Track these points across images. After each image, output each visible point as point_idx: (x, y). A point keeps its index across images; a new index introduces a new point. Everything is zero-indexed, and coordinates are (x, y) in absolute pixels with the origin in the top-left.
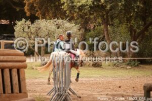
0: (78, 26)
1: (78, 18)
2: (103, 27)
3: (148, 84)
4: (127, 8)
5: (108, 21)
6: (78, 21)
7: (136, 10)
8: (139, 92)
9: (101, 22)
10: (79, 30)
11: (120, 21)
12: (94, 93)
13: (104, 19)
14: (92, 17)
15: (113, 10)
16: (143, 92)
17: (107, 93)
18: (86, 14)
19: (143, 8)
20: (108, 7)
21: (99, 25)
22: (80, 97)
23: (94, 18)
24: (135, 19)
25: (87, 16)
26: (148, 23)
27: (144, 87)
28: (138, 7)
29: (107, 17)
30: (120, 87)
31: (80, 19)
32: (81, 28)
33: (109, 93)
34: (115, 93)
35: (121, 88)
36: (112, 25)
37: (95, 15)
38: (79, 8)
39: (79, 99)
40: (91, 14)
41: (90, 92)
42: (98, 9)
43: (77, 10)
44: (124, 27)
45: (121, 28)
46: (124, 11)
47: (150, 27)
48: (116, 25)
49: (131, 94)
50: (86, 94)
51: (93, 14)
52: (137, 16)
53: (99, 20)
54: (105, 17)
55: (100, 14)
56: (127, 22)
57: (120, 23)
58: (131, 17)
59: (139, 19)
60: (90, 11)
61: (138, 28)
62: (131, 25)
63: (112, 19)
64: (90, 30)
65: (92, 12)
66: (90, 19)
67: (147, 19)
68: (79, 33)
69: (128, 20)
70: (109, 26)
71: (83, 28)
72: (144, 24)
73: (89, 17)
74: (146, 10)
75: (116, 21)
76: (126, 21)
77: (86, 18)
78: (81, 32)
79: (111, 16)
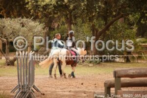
0: (42, 25)
1: (42, 18)
2: (66, 26)
3: (108, 81)
4: (90, 7)
5: (71, 20)
6: (43, 20)
7: (98, 10)
8: (100, 89)
9: (64, 21)
10: (44, 29)
11: (83, 21)
12: (57, 90)
13: (68, 18)
14: (56, 16)
15: (76, 10)
16: (104, 88)
17: (69, 90)
18: (50, 14)
19: (104, 8)
20: (72, 7)
21: (63, 24)
22: (44, 94)
23: (58, 17)
24: (97, 19)
25: (51, 16)
26: (109, 22)
27: (105, 84)
28: (99, 7)
29: (71, 16)
30: (82, 84)
31: (44, 18)
32: (45, 27)
33: (72, 90)
34: (77, 90)
35: (84, 85)
36: (76, 24)
37: (59, 14)
38: (43, 7)
39: (43, 96)
40: (55, 13)
41: (54, 90)
42: (61, 8)
43: (42, 10)
44: (86, 26)
45: (84, 27)
46: (86, 11)
47: (111, 26)
48: (79, 24)
49: (92, 91)
50: (49, 91)
51: (57, 13)
52: (99, 16)
53: (63, 19)
54: (68, 16)
55: (64, 13)
56: (90, 22)
57: (82, 23)
58: (93, 16)
59: (100, 19)
60: (54, 10)
61: (100, 27)
62: (93, 25)
63: (75, 18)
64: (54, 29)
65: (56, 12)
66: (54, 18)
67: (108, 19)
68: (43, 31)
69: (91, 20)
70: (72, 25)
71: (47, 26)
72: (106, 24)
73: (53, 16)
74: (107, 10)
75: (79, 20)
76: (88, 21)
77: (51, 17)
78: (45, 31)
79: (74, 16)
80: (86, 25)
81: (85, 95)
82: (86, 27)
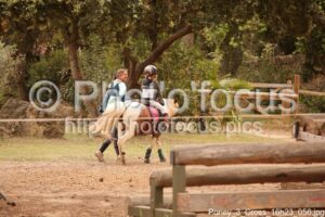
0: (12, 49)
1: (11, 32)
2: (66, 50)
3: (159, 173)
4: (118, 9)
5: (77, 38)
6: (12, 37)
7: (135, 16)
8: (141, 191)
9: (62, 40)
10: (14, 56)
11: (104, 39)
12: (45, 195)
13: (69, 34)
14: (42, 28)
15: (87, 16)
16: (148, 189)
17: (72, 193)
18: (29, 23)
19: (149, 12)
20: (77, 8)
21: (59, 46)
22: (14, 204)
23: (48, 30)
24: (135, 36)
25: (32, 27)
26: (161, 43)
27: (151, 179)
28: (140, 9)
29: (76, 29)
30: (102, 180)
31: (15, 33)
32: (17, 53)
33: (79, 193)
34: (91, 193)
35: (105, 181)
36: (87, 47)
37: (49, 24)
38: (12, 9)
39: (11, 209)
40: (39, 22)
41: (36, 193)
42: (54, 11)
43: (9, 13)
44: (111, 52)
45: (105, 54)
46: (110, 18)
47: (165, 53)
48: (95, 47)
49: (124, 195)
50: (28, 197)
51: (44, 22)
52: (138, 30)
53: (59, 36)
54: (71, 29)
55: (61, 22)
56: (118, 42)
57: (102, 45)
58: (126, 30)
59: (142, 35)
60: (37, 15)
61: (141, 53)
62: (125, 49)
63: (87, 33)
64: (38, 59)
65: (42, 19)
66: (38, 32)
67: (159, 36)
68: (13, 62)
69: (121, 37)
70: (79, 49)
71: (23, 52)
72: (154, 46)
73: (36, 29)
74: (157, 16)
75: (95, 38)
76: (115, 40)
77: (30, 31)
78: (18, 61)
79: (84, 27)
80: (111, 49)
81: (108, 204)
82: (110, 54)
